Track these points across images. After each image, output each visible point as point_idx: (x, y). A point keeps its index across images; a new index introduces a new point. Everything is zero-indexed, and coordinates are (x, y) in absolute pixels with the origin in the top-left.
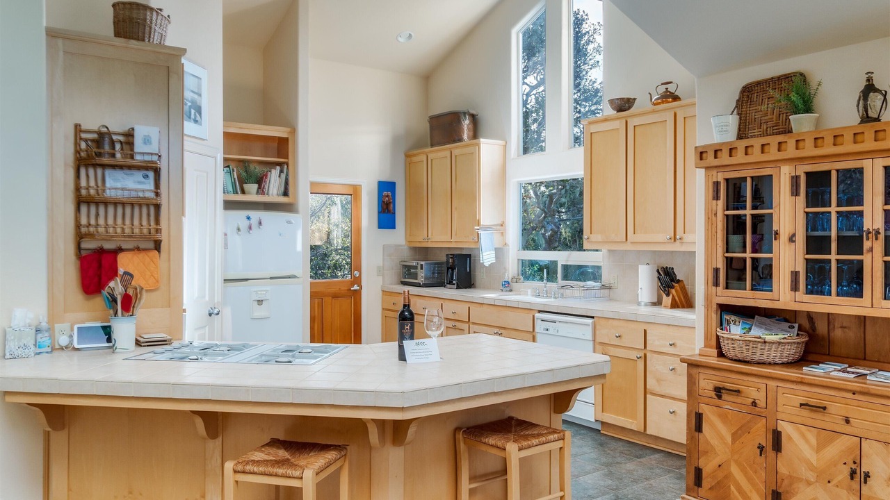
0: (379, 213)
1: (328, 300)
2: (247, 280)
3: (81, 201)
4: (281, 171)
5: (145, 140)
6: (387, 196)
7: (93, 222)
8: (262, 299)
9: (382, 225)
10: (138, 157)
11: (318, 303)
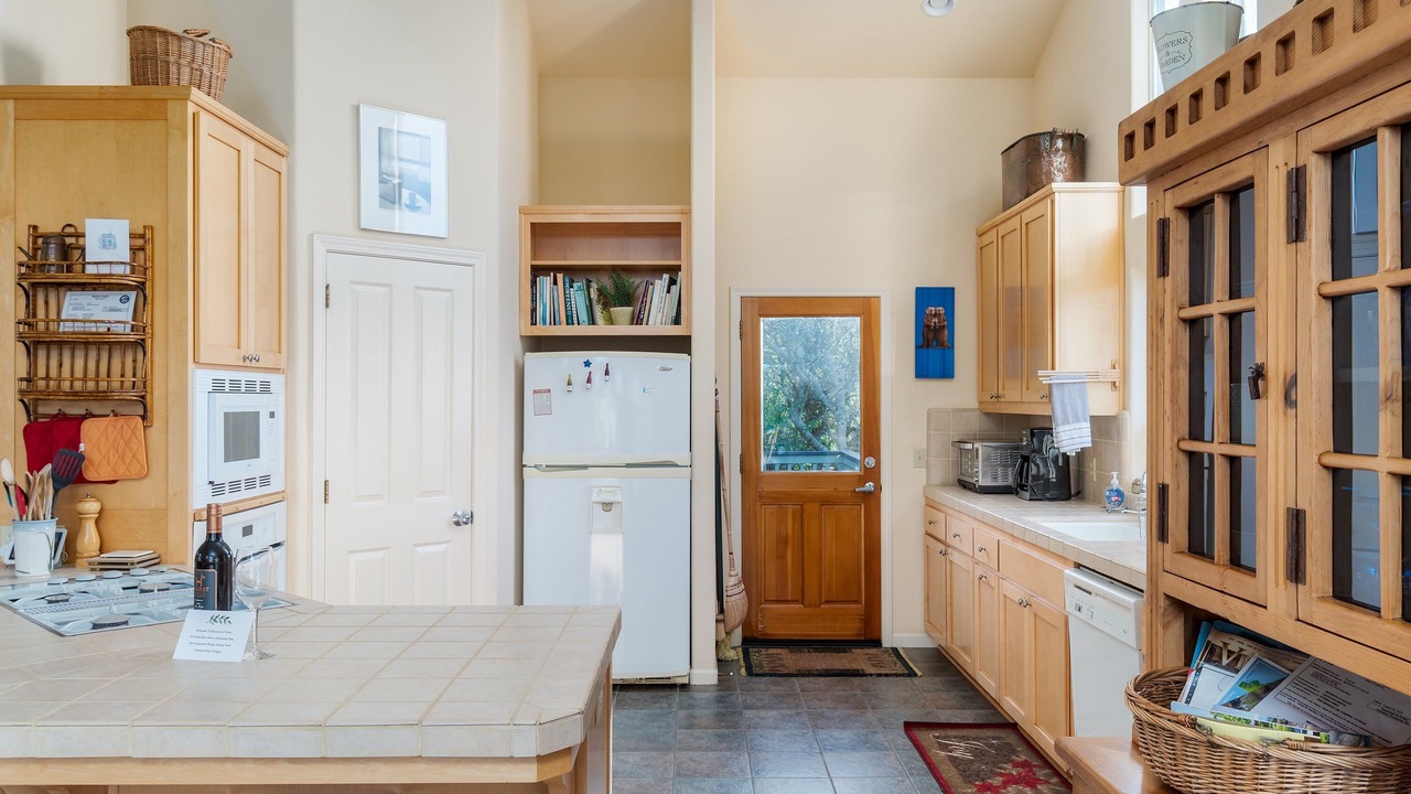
0: (918, 347)
1: (812, 508)
2: (585, 467)
3: (35, 341)
4: (672, 282)
5: (104, 241)
6: (935, 315)
7: (53, 373)
8: (611, 501)
9: (922, 372)
10: (90, 269)
11: (794, 512)
